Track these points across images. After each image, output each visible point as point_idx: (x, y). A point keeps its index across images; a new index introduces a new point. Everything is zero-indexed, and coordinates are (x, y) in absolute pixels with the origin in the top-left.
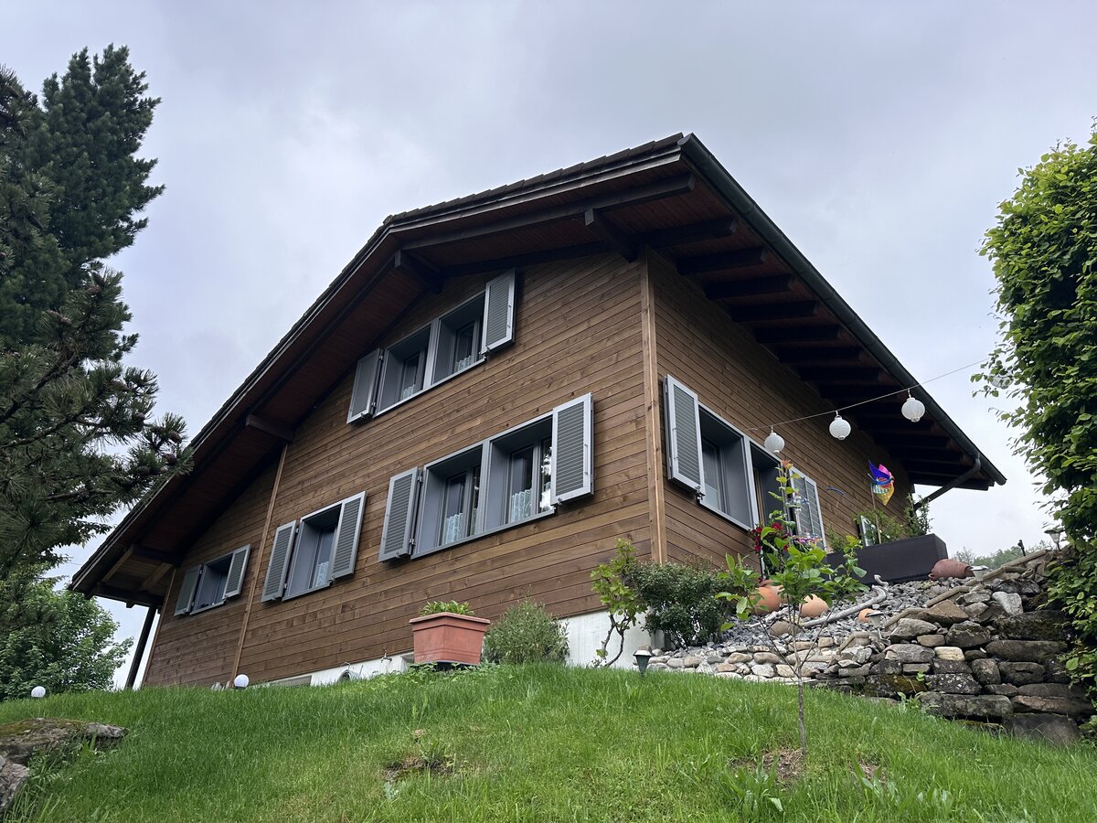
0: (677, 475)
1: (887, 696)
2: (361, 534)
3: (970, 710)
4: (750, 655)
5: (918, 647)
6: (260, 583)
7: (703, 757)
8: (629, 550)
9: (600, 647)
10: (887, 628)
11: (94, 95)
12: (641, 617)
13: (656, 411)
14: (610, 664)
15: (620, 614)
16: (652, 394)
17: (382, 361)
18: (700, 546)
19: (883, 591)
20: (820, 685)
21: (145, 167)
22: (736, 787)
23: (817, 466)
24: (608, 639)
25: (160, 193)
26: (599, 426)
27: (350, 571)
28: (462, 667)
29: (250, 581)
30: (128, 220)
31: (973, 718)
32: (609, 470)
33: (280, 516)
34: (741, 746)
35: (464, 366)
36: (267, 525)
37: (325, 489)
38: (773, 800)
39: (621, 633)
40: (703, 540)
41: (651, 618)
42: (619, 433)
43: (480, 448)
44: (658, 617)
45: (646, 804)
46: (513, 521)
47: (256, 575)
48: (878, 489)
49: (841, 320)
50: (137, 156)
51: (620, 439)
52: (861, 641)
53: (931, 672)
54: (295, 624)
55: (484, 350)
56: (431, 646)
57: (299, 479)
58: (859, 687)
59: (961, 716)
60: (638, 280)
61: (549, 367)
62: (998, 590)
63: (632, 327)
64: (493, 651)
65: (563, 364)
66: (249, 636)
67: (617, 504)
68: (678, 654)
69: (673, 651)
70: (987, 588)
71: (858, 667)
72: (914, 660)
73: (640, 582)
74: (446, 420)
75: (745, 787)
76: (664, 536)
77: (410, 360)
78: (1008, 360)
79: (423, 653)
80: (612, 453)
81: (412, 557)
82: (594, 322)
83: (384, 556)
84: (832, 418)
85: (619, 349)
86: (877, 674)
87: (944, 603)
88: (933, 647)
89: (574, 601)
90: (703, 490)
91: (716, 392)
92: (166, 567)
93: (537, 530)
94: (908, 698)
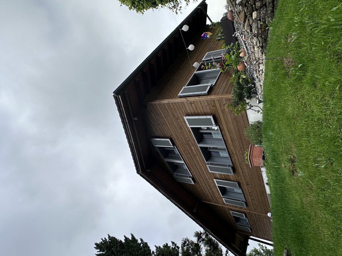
0: (206, 92)
1: (268, 32)
2: (226, 180)
3: (271, 9)
4: (257, 70)
5: (253, 24)
6: (241, 208)
7: (287, 86)
8: (228, 105)
9: (257, 112)
10: (248, 32)
11: (108, 252)
12: (248, 101)
13: (188, 99)
14: (261, 109)
15: (247, 107)
16: (183, 100)
17: (176, 175)
18: (226, 85)
19: (237, 34)
20: (265, 51)
21: (126, 239)
22: (295, 77)
23: (202, 52)
24: (254, 110)
25: (133, 235)
26: (193, 114)
27: (237, 183)
28: (264, 152)
29: (241, 211)
30: (140, 244)
31: (273, 8)
32: (205, 111)
33: (221, 203)
34: (284, 75)
35: (177, 152)
36: (224, 206)
37: (213, 190)
38: (299, 67)
39: (252, 106)
40: (225, 84)
41: (248, 98)
42: (195, 108)
43: (200, 147)
44: (247, 96)
45: (302, 102)
46: (221, 137)
47: (239, 209)
48: (208, 36)
50: (123, 241)
51: (197, 108)
52: (252, 40)
53: (260, 20)
54: (252, 198)
55: (172, 147)
56: (258, 161)
57: (211, 197)
58: (265, 40)
59: (273, 12)
60: (152, 105)
61: (177, 128)
62: (236, 2)
63: (165, 106)
64: (259, 143)
65: (175, 124)
66: (256, 211)
67: (215, 108)
68: (258, 90)
69: (257, 92)
70: (235, 6)
71: (259, 41)
72: (257, 25)
73: (237, 102)
74: (193, 157)
75: (296, 74)
76: (223, 95)
77: (176, 167)
78: (171, 5)
79: (260, 164)
80: (200, 110)
81: (232, 166)
82: (164, 116)
83: (232, 174)
84: (189, 50)
85: (171, 109)
86: (261, 35)
87: (240, 17)
88: (253, 20)
89: (244, 120)
90: (210, 84)
91: (182, 82)
92: (237, 235)
93: (223, 131)
94: (268, 26)
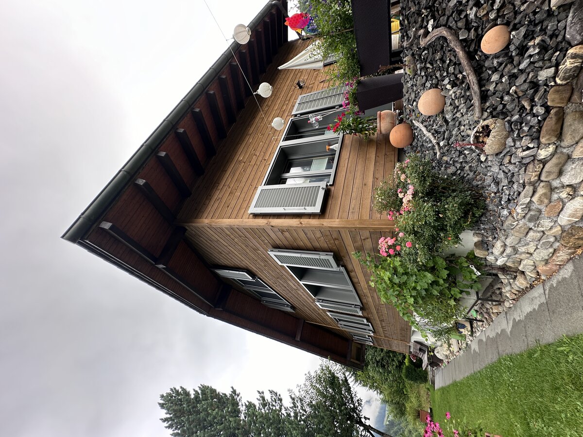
0: (317, 209)
26: (288, 247)
32: (316, 245)
42: (291, 239)
43: (304, 284)
49: (203, 91)
51: (295, 239)
60: (195, 227)
63: (223, 231)
67: (340, 243)
80: (304, 242)
81: (361, 306)
82: (226, 244)
84: (258, 96)
85: (238, 236)
90: (324, 185)
